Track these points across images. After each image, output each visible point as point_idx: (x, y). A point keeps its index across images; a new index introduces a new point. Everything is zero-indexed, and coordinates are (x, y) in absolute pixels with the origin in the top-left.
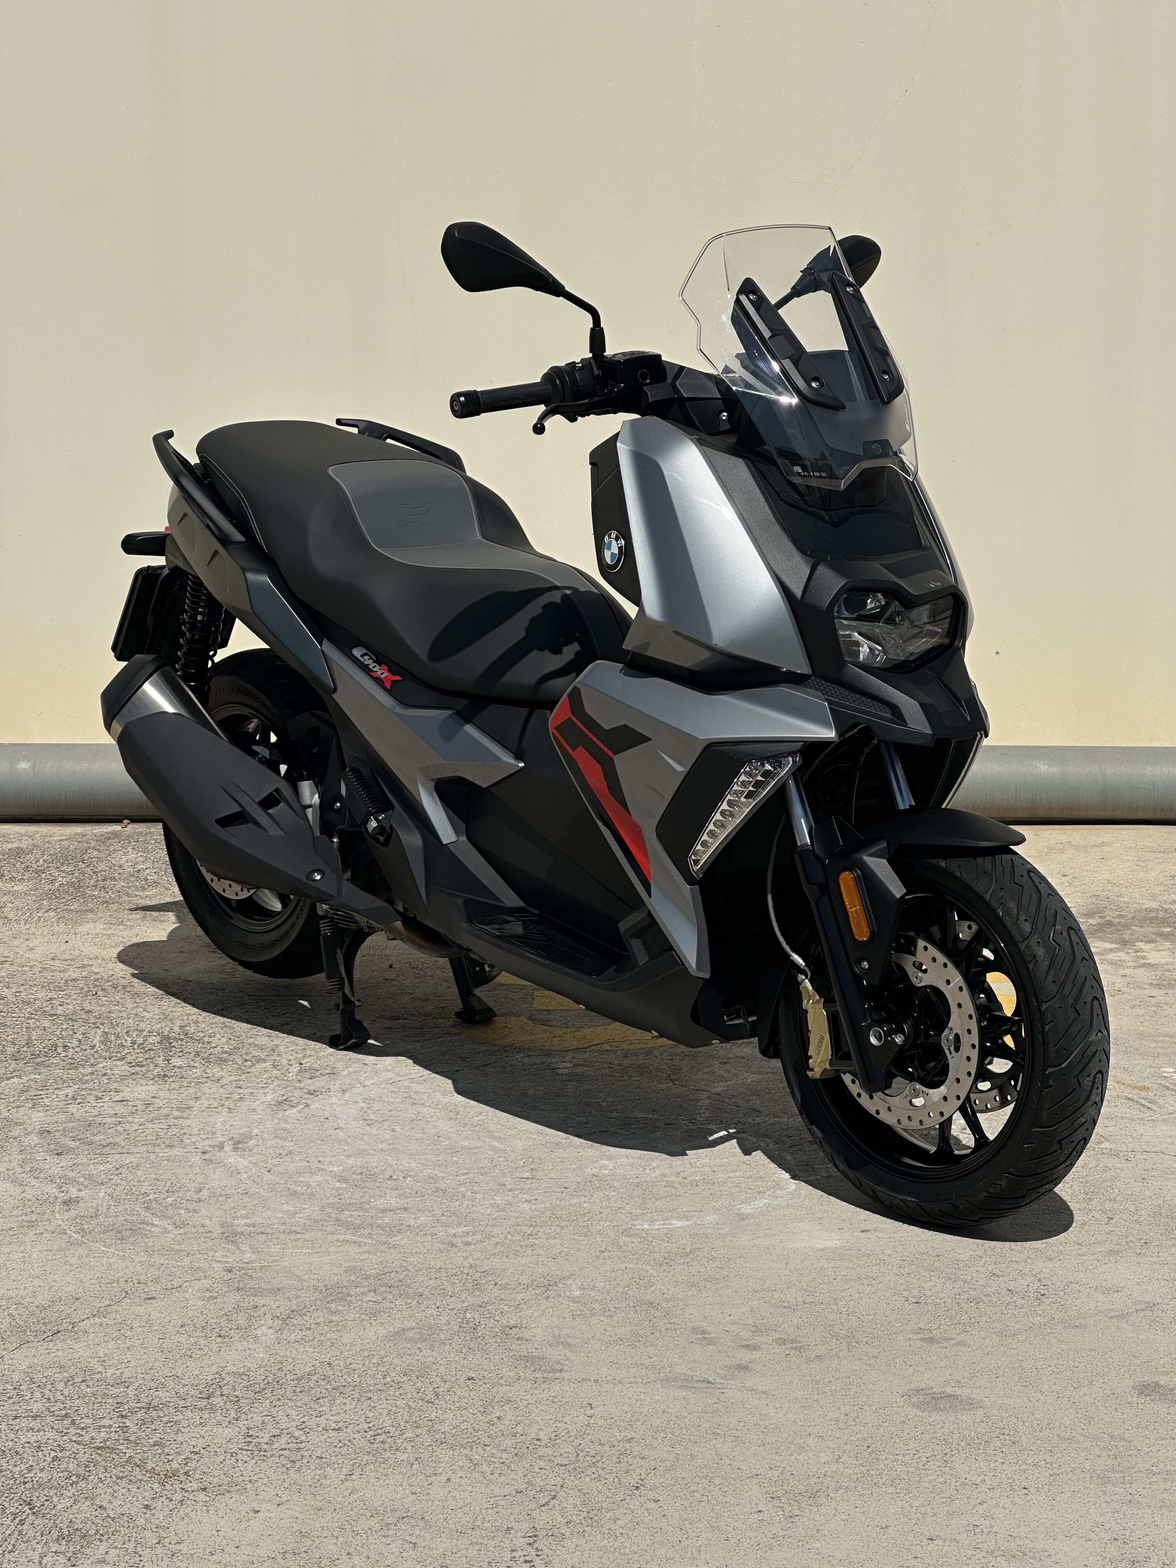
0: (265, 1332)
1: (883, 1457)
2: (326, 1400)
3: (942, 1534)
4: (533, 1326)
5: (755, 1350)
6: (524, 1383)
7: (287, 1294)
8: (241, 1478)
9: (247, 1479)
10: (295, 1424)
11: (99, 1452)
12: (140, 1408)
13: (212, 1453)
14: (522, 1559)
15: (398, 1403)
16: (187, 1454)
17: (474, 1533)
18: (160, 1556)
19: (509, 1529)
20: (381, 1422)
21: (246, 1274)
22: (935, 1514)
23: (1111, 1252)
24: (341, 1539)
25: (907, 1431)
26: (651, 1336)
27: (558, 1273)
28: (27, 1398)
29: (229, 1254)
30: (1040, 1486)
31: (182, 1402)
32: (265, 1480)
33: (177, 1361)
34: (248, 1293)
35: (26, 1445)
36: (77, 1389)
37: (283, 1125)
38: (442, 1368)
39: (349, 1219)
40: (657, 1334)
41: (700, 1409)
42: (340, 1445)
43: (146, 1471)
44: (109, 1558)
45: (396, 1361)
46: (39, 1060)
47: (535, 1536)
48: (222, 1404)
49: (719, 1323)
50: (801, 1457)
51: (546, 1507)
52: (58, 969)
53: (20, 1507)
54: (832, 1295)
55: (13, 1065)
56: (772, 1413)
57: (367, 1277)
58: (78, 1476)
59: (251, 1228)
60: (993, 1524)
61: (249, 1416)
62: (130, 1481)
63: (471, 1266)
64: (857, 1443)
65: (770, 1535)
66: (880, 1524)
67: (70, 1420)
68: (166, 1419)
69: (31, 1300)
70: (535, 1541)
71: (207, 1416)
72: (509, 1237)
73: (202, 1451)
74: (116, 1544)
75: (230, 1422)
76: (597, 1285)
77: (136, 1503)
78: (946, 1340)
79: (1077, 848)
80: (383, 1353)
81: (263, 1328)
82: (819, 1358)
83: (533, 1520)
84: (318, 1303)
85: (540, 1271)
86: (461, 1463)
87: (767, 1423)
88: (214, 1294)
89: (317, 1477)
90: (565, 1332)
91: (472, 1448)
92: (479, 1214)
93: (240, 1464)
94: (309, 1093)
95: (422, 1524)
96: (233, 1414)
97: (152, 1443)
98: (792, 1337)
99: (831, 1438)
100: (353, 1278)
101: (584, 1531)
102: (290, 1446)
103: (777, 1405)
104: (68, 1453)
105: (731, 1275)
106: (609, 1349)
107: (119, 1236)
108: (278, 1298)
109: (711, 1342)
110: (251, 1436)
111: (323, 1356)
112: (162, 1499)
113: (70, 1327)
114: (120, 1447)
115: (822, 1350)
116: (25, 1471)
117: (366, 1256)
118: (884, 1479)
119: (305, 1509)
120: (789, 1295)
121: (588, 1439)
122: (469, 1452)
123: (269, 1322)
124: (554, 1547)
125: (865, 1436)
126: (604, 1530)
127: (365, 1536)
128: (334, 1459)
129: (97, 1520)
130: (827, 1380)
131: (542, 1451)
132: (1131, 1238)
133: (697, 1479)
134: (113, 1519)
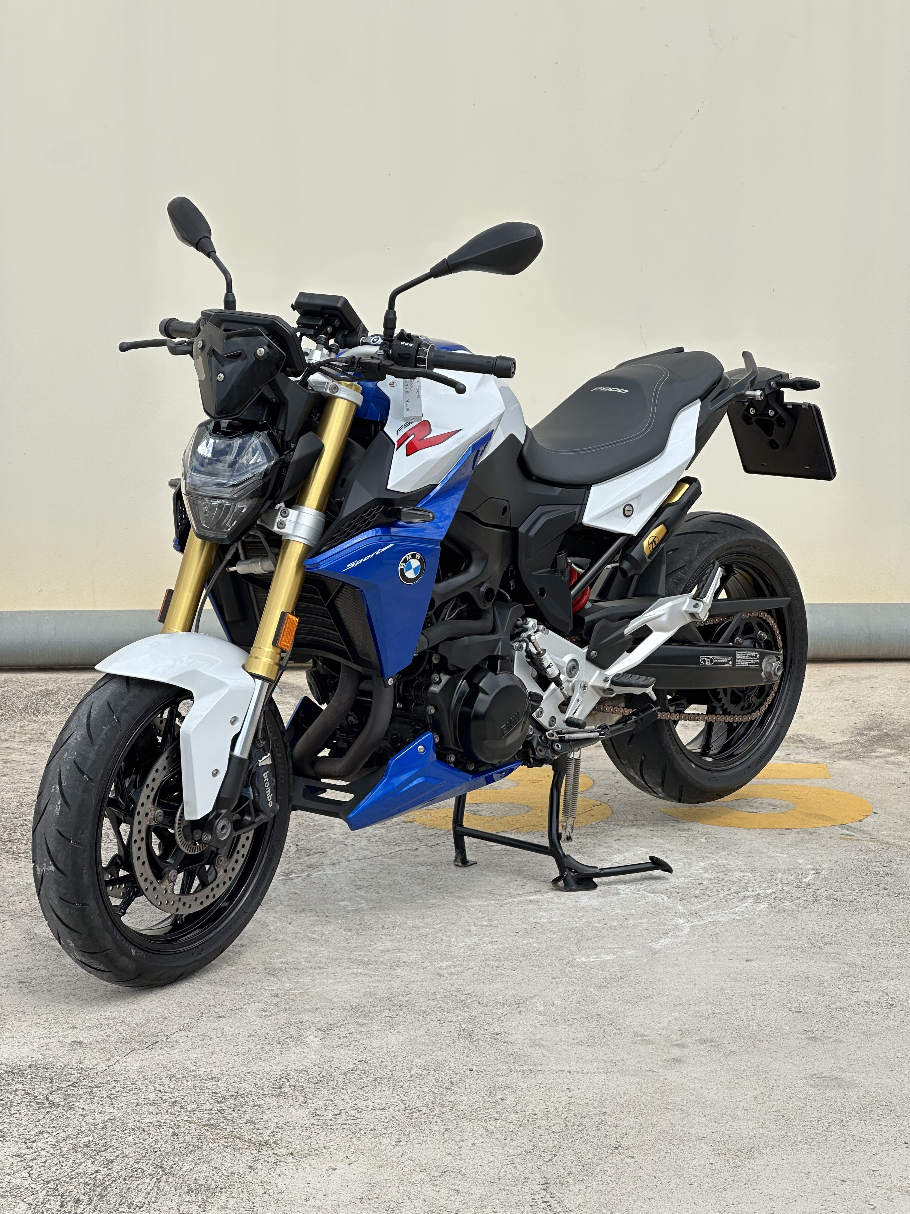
0: (313, 1039)
1: (796, 1123)
2: (369, 1088)
3: (851, 1178)
4: (514, 1032)
5: (684, 1047)
6: (516, 1074)
7: (324, 1013)
8: (317, 1146)
9: (322, 1146)
10: (349, 1106)
11: (206, 1128)
12: (231, 1096)
13: (292, 1128)
14: (541, 1200)
15: (425, 1089)
16: (273, 1128)
17: (500, 1182)
18: (268, 1202)
19: (526, 1179)
20: (414, 1103)
21: (289, 998)
22: (842, 1163)
24: (401, 1188)
25: (809, 1104)
26: (604, 1039)
27: (525, 994)
28: (143, 1090)
29: (272, 984)
31: (261, 1091)
32: (336, 1147)
33: (250, 1062)
34: (294, 1012)
35: (150, 1124)
36: (180, 1083)
37: (294, 890)
38: (452, 1064)
39: (358, 958)
40: (608, 1037)
41: (651, 1091)
42: (387, 1120)
43: (245, 1142)
44: (230, 1205)
45: (417, 1060)
47: (547, 1184)
48: (291, 1092)
49: (653, 1028)
50: (734, 1124)
51: (551, 1163)
53: (155, 1170)
54: (734, 1007)
56: (706, 1093)
57: (381, 1000)
58: (194, 1146)
59: (285, 965)
60: (887, 1169)
61: (314, 1101)
62: (234, 1149)
63: (458, 990)
64: (774, 1113)
65: (722, 1180)
66: (803, 1171)
67: (179, 1106)
68: (251, 1103)
69: (131, 1019)
70: (548, 1187)
71: (282, 1101)
72: (482, 968)
73: (284, 1126)
74: (233, 1195)
75: (300, 1105)
76: (555, 1002)
77: (242, 1165)
78: (826, 1038)
80: (405, 1054)
81: (310, 1037)
82: (733, 1052)
83: (542, 1172)
84: (348, 1018)
85: (511, 993)
86: (480, 1132)
87: (704, 1100)
88: (269, 1014)
89: (374, 1144)
90: (538, 1037)
91: (486, 1122)
92: (456, 953)
93: (314, 1135)
94: (307, 866)
95: (460, 1176)
96: (302, 1099)
97: (245, 1121)
98: (710, 1038)
99: (754, 1111)
100: (370, 1000)
101: (583, 1179)
102: (349, 1121)
103: (709, 1087)
104: (183, 1130)
105: (655, 994)
106: (575, 1049)
108: (317, 1015)
109: (650, 1042)
110: (318, 1115)
111: (360, 1057)
112: (261, 1162)
113: (165, 1038)
114: (222, 1124)
115: (734, 1047)
116: (153, 1143)
117: (377, 984)
118: (799, 1139)
119: (370, 1167)
120: (701, 1008)
121: (572, 1113)
122: (485, 1124)
123: (315, 1033)
124: (562, 1191)
125: (779, 1108)
126: (597, 1178)
127: (419, 1185)
128: (384, 1131)
129: (215, 1178)
130: (742, 1069)
131: (538, 1123)
133: (660, 1141)
134: (227, 1177)
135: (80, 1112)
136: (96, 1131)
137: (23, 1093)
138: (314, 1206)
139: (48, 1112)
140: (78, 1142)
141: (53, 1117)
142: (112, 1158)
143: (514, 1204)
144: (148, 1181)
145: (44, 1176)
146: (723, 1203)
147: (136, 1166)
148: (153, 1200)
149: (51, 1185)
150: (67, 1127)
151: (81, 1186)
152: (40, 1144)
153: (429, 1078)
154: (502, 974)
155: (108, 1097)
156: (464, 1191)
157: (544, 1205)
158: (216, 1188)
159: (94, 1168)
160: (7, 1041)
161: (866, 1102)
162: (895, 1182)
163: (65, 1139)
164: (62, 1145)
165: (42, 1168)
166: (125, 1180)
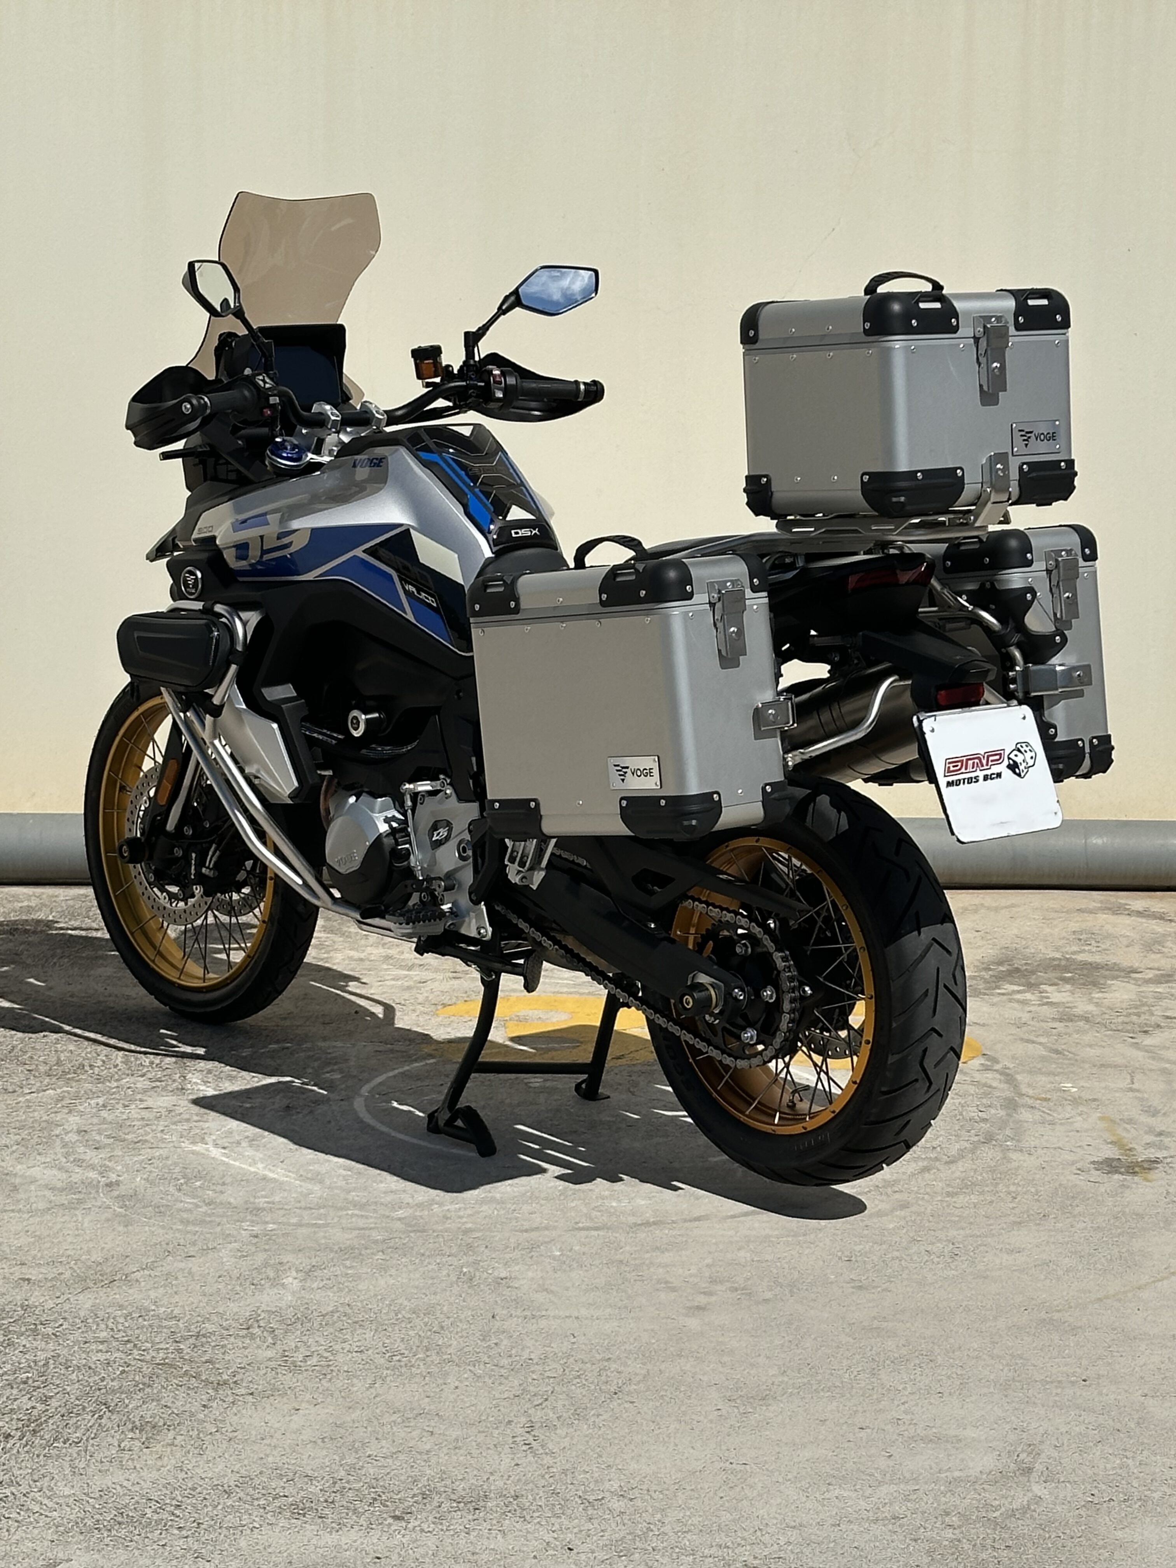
0: (291, 1280)
1: (821, 1371)
2: (348, 1330)
3: (871, 1426)
4: (521, 1277)
5: (711, 1295)
6: (516, 1319)
8: (281, 1387)
9: (287, 1386)
10: (323, 1348)
11: (160, 1367)
12: (191, 1336)
13: (256, 1368)
14: (523, 1443)
15: (410, 1333)
16: (234, 1368)
17: (481, 1425)
18: (220, 1441)
19: (510, 1422)
21: (270, 1239)
22: (865, 1411)
23: (1015, 1223)
24: (369, 1429)
28: (94, 1328)
30: (953, 1391)
31: (226, 1333)
32: (302, 1388)
34: (274, 1253)
35: (97, 1362)
36: (135, 1322)
38: (445, 1308)
40: (627, 1284)
41: (666, 1338)
42: (363, 1363)
43: (201, 1381)
44: (176, 1442)
45: (406, 1303)
46: (70, 1076)
47: (532, 1427)
48: (260, 1333)
49: (680, 1276)
50: (752, 1372)
51: (540, 1407)
53: (98, 1407)
54: (776, 1255)
55: (47, 1080)
56: (727, 1341)
58: (144, 1384)
60: (913, 1417)
61: (284, 1342)
62: (189, 1388)
65: (728, 1426)
67: (132, 1344)
68: (213, 1344)
69: (87, 1257)
70: (532, 1430)
71: (248, 1341)
73: (247, 1366)
74: (182, 1432)
77: (195, 1404)
78: (874, 1287)
79: (988, 908)
80: (393, 1296)
81: (289, 1278)
82: (766, 1301)
83: (529, 1415)
84: (335, 1260)
86: (466, 1376)
87: (723, 1348)
88: (244, 1253)
89: (346, 1386)
90: (548, 1282)
91: (474, 1365)
93: (279, 1376)
95: (437, 1418)
96: (270, 1340)
97: (204, 1361)
98: (742, 1286)
99: (777, 1358)
101: (573, 1423)
102: (320, 1363)
104: (133, 1368)
106: (588, 1294)
107: (157, 1210)
108: (300, 1256)
109: (674, 1289)
110: (287, 1356)
111: (343, 1299)
112: (217, 1401)
113: (124, 1277)
114: (177, 1364)
115: (769, 1295)
116: (99, 1381)
119: (338, 1408)
122: (472, 1368)
123: (294, 1274)
124: (548, 1434)
125: (806, 1356)
126: (589, 1422)
127: (389, 1426)
128: (359, 1373)
129: (163, 1416)
130: (773, 1317)
131: (534, 1368)
132: (1032, 1212)
133: (666, 1387)
134: (177, 1415)
136: (36, 1368)
138: (270, 1445)
140: (15, 1379)
142: (52, 1394)
143: (492, 1447)
144: (89, 1417)
146: (724, 1448)
147: (77, 1402)
148: (93, 1436)
151: (14, 1422)
153: (417, 1321)
154: (517, 1218)
155: (53, 1334)
156: (439, 1432)
157: (525, 1448)
158: (164, 1425)
159: (30, 1404)
161: (904, 1351)
162: (919, 1431)
166: (63, 1416)
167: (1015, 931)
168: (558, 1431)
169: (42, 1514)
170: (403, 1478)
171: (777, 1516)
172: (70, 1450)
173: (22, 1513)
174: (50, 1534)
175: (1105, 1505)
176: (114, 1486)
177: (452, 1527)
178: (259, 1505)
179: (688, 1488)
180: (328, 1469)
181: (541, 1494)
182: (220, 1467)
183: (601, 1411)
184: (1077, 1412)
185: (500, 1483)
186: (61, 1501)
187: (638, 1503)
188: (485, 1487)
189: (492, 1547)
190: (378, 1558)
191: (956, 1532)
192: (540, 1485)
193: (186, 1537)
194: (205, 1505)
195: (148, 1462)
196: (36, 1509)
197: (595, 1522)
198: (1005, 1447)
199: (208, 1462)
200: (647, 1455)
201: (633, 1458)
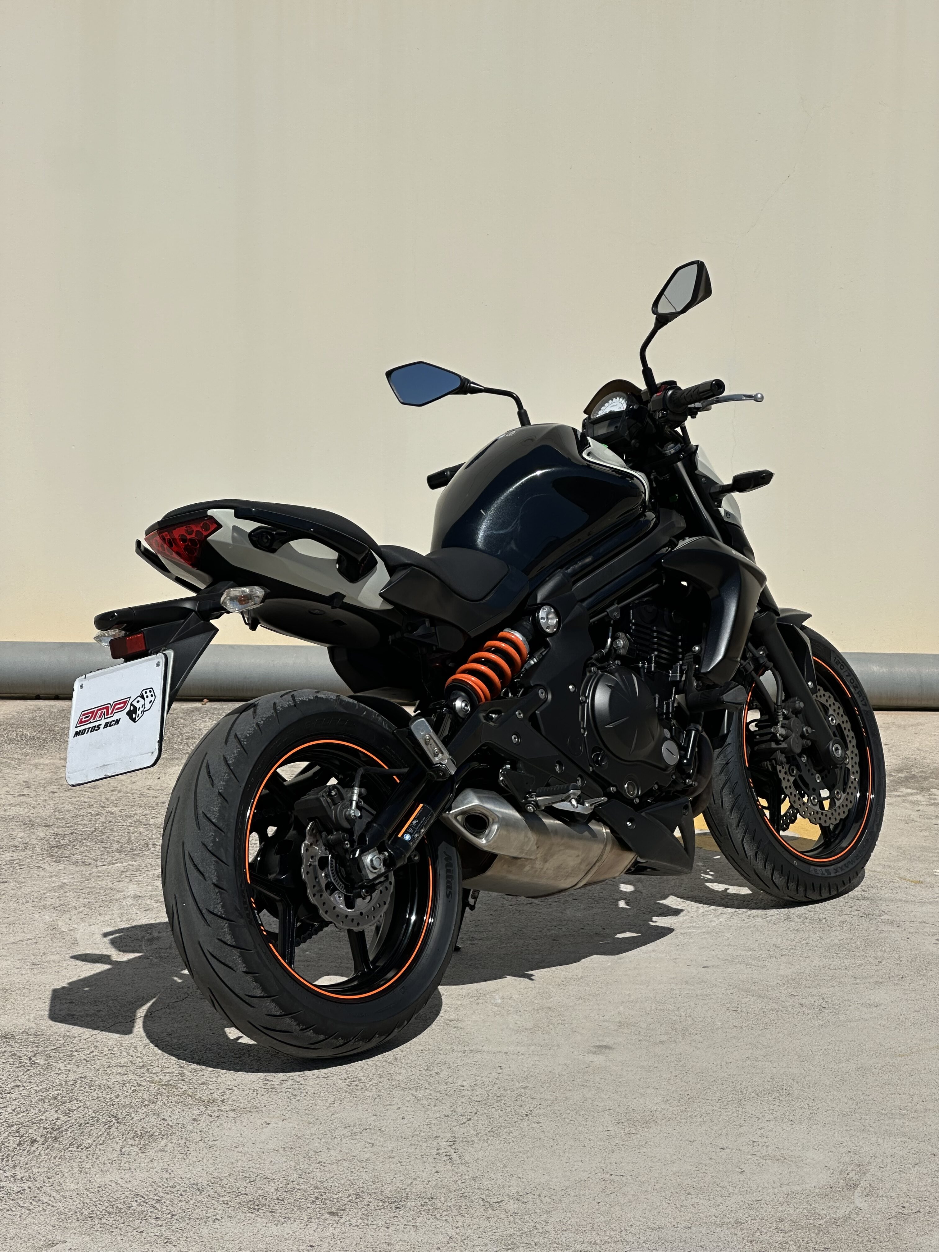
1: (698, 1101)
3: (731, 1146)
4: (466, 1020)
6: (456, 1053)
8: (259, 1105)
9: (263, 1105)
11: (165, 1087)
13: (241, 1090)
14: (445, 1154)
16: (223, 1089)
17: (413, 1139)
18: (201, 1148)
19: (437, 1137)
20: (356, 1074)
22: (727, 1135)
23: (876, 983)
24: (323, 1140)
26: (548, 1028)
27: (487, 989)
28: (117, 1055)
30: (803, 1120)
31: (222, 1060)
32: (275, 1106)
35: (115, 1083)
36: (152, 1050)
40: (551, 1026)
41: (576, 1071)
42: (327, 1086)
43: (196, 1099)
44: (167, 1148)
46: (136, 852)
47: (454, 1141)
48: (249, 1061)
49: (595, 1020)
50: (641, 1100)
51: (464, 1125)
52: (152, 795)
53: (109, 1119)
54: (677, 1005)
55: (118, 855)
56: (625, 1074)
58: (149, 1101)
60: (767, 1140)
62: (185, 1104)
64: (681, 1093)
65: (614, 1144)
66: (690, 1139)
67: (146, 1068)
69: (122, 998)
70: (454, 1144)
73: (234, 1088)
76: (514, 997)
77: (187, 1117)
82: (662, 1042)
83: (454, 1132)
86: (408, 1099)
87: (620, 1080)
89: (310, 1105)
90: (488, 1024)
91: (416, 1090)
93: (258, 1096)
95: (379, 1133)
97: (201, 1083)
99: (663, 1089)
101: (488, 1139)
102: (293, 1086)
104: (143, 1088)
105: (608, 992)
106: (518, 1035)
110: (268, 1080)
112: (205, 1115)
114: (179, 1085)
115: (664, 1038)
116: (114, 1098)
118: (696, 1114)
119: (301, 1123)
120: (646, 1004)
121: (496, 1086)
122: (415, 1093)
124: (466, 1148)
125: (687, 1088)
126: (501, 1139)
127: (340, 1139)
129: (160, 1127)
130: (665, 1056)
131: (464, 1093)
132: (892, 974)
133: (568, 1111)
134: (171, 1126)
135: (57, 1070)
136: (66, 1087)
137: (10, 1054)
138: (241, 1152)
139: (28, 1070)
140: (48, 1095)
141: (31, 1074)
142: (75, 1108)
143: (419, 1157)
144: (101, 1127)
145: (10, 1121)
146: (608, 1162)
147: (94, 1115)
148: (101, 1142)
149: (13, 1128)
150: (41, 1082)
151: (41, 1129)
152: (13, 1096)
155: (84, 1059)
156: (378, 1144)
157: (446, 1158)
158: (159, 1135)
159: (56, 1116)
160: (8, 1012)
162: (769, 1152)
163: (36, 1092)
164: (32, 1096)
165: (10, 1115)
166: (80, 1126)
167: (917, 745)
168: (476, 1145)
169: (49, 1204)
170: (342, 1182)
171: (641, 1219)
172: (80, 1154)
173: (34, 1203)
174: (53, 1221)
175: (912, 1216)
176: (110, 1183)
177: (375, 1222)
178: (223, 1201)
179: (573, 1194)
180: (284, 1173)
181: (452, 1196)
182: (198, 1169)
183: (511, 1129)
184: (903, 1139)
185: (420, 1187)
186: (67, 1194)
187: (529, 1205)
188: (408, 1190)
189: (405, 1239)
190: (312, 1246)
191: (786, 1235)
192: (453, 1188)
193: (161, 1226)
194: (180, 1201)
195: (142, 1165)
196: (46, 1200)
197: (492, 1220)
198: (838, 1167)
199: (189, 1165)
200: (544, 1166)
201: (532, 1169)
